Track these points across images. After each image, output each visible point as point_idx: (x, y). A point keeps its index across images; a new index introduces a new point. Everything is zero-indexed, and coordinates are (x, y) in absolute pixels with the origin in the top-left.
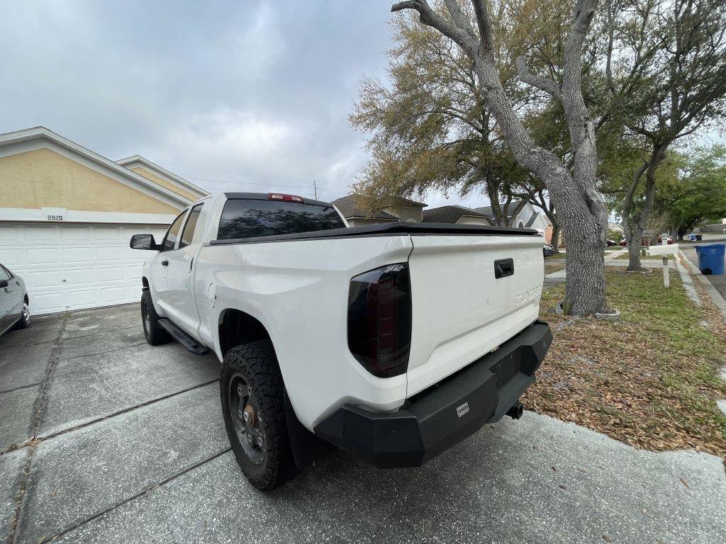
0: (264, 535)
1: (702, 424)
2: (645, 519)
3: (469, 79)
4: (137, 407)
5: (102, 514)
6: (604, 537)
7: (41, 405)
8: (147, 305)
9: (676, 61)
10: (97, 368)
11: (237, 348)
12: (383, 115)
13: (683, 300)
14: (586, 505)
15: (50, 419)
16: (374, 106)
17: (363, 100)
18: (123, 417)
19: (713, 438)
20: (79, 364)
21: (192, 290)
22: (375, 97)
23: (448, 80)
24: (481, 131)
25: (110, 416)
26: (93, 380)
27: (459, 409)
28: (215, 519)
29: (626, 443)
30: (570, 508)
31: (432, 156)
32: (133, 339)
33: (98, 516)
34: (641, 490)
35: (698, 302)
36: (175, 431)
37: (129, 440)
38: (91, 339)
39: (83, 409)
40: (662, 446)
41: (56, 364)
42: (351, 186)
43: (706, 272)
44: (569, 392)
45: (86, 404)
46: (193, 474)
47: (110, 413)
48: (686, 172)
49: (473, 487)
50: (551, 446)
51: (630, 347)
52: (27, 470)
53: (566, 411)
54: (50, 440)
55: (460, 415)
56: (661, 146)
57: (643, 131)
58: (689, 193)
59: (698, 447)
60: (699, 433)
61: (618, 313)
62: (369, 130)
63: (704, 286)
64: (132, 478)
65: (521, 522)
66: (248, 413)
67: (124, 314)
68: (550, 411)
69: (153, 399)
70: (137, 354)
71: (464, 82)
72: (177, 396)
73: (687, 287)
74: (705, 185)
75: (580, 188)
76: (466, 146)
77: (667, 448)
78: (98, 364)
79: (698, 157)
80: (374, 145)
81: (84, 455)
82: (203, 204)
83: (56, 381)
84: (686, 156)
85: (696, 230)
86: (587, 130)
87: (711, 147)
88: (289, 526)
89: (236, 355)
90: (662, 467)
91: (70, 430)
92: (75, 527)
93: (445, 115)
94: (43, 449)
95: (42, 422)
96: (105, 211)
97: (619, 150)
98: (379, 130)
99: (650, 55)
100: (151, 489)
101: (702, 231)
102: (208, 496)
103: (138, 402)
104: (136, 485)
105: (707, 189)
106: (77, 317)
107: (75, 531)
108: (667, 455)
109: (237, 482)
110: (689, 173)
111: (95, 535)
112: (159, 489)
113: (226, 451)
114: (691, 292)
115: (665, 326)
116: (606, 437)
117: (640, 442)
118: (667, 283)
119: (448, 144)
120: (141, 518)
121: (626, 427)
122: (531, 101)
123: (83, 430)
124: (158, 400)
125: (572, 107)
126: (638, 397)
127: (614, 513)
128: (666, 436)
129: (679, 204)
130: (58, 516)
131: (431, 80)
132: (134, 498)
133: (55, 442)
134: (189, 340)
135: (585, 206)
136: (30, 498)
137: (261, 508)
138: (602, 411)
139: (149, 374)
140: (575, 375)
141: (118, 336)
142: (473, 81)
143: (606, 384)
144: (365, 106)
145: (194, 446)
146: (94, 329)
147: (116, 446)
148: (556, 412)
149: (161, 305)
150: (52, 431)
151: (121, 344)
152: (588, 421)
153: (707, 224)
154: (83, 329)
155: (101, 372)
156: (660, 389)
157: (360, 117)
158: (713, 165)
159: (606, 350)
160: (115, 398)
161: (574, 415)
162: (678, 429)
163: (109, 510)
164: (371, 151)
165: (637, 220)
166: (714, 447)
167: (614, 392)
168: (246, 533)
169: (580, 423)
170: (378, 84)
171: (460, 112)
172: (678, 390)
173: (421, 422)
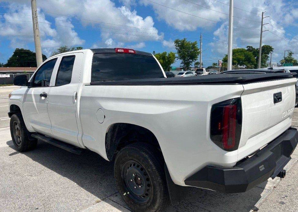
21: (77, 113)
27: (260, 167)
55: (261, 170)
173: (245, 171)
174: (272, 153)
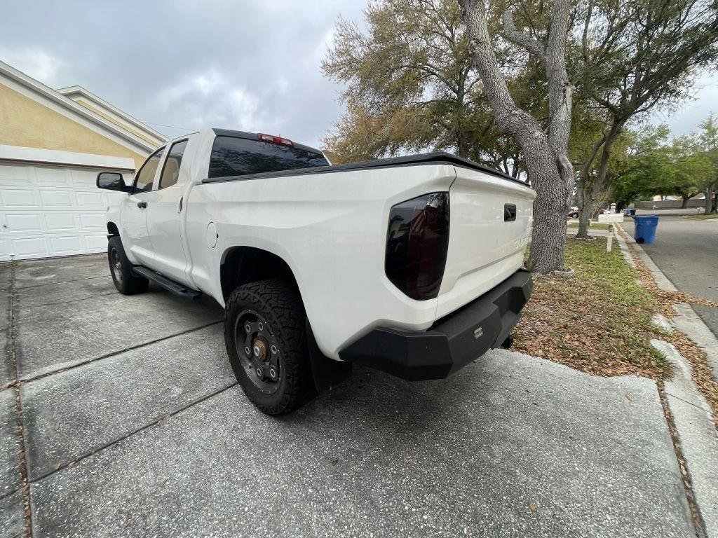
0: (284, 450)
1: (641, 356)
2: (600, 424)
3: (448, 33)
4: (125, 351)
5: (115, 442)
6: (571, 438)
7: (14, 350)
8: (116, 252)
9: (645, 34)
10: (68, 315)
11: (249, 285)
12: (359, 66)
13: (621, 263)
14: (555, 416)
15: (28, 362)
16: (350, 55)
17: (337, 47)
18: (112, 359)
19: (649, 366)
20: (45, 312)
21: (183, 231)
22: (351, 43)
23: (428, 32)
24: (457, 92)
25: (98, 359)
26: (66, 327)
27: (476, 331)
28: (234, 440)
29: (583, 371)
30: (542, 418)
31: (409, 114)
32: (101, 289)
33: (114, 443)
34: (596, 404)
35: (634, 265)
36: (174, 371)
37: (125, 380)
38: (50, 288)
39: (64, 352)
40: (610, 372)
41: (18, 312)
42: (323, 140)
43: (640, 240)
44: (535, 334)
45: (67, 348)
46: (203, 405)
47: (97, 356)
48: (632, 149)
49: (464, 407)
50: (524, 375)
51: (582, 298)
52: (19, 409)
53: (535, 348)
54: (35, 382)
55: (477, 336)
56: (620, 120)
57: (607, 104)
58: (633, 169)
59: (638, 373)
60: (639, 363)
61: (573, 271)
62: (343, 81)
63: (638, 253)
64: (139, 411)
65: (505, 430)
66: (259, 348)
67: (81, 265)
68: (521, 348)
69: (140, 343)
70: (109, 303)
71: (443, 35)
72: (166, 340)
73: (624, 253)
74: (646, 164)
75: (554, 153)
76: (440, 107)
77: (614, 374)
78: (67, 312)
79: (645, 135)
80: (348, 98)
81: (79, 393)
82: (187, 140)
83: (23, 328)
84: (635, 134)
85: (632, 205)
86: (565, 95)
87: (657, 127)
88: (306, 443)
89: (247, 292)
90: (611, 388)
91: (56, 372)
92: (90, 454)
93: (422, 71)
94: (30, 391)
95: (21, 366)
96: (48, 148)
97: (582, 123)
98: (354, 81)
99: (622, 25)
100: (162, 419)
101: (636, 207)
102: (222, 423)
103: (124, 347)
104: (146, 416)
105: (647, 167)
106: (25, 266)
107: (92, 457)
108: (614, 379)
109: (248, 411)
110: (634, 151)
111: (114, 460)
112: (171, 419)
113: (231, 386)
114: (628, 257)
115: (609, 282)
116: (567, 367)
117: (593, 370)
118: (609, 248)
119: (423, 103)
120: (158, 443)
121: (583, 359)
122: (506, 64)
123: (71, 372)
124: (146, 344)
125: (554, 71)
126: (591, 337)
127: (577, 420)
128: (613, 365)
129: (623, 180)
130: (69, 446)
131: (411, 30)
132: (147, 427)
133: (42, 383)
134: (175, 285)
135: (556, 171)
136: (31, 433)
137: (276, 430)
138: (564, 348)
139: (129, 321)
140: (539, 321)
141: (82, 286)
142: (453, 36)
143: (566, 327)
144: (340, 53)
145: (197, 383)
146: (52, 279)
147: (113, 385)
148: (526, 349)
149: (135, 251)
150: (35, 374)
151: (88, 294)
152: (552, 355)
153: (641, 200)
154: (38, 278)
155: (73, 320)
156: (608, 330)
157: (334, 65)
158: (656, 144)
159: (564, 300)
160: (98, 343)
161: (540, 351)
162: (623, 360)
163: (123, 439)
164: (345, 104)
165: (590, 191)
166: (650, 372)
167: (572, 334)
168: (267, 450)
169: (545, 357)
170: (354, 28)
171: (437, 69)
172: (622, 331)
173: (449, 339)
174: (496, 307)
